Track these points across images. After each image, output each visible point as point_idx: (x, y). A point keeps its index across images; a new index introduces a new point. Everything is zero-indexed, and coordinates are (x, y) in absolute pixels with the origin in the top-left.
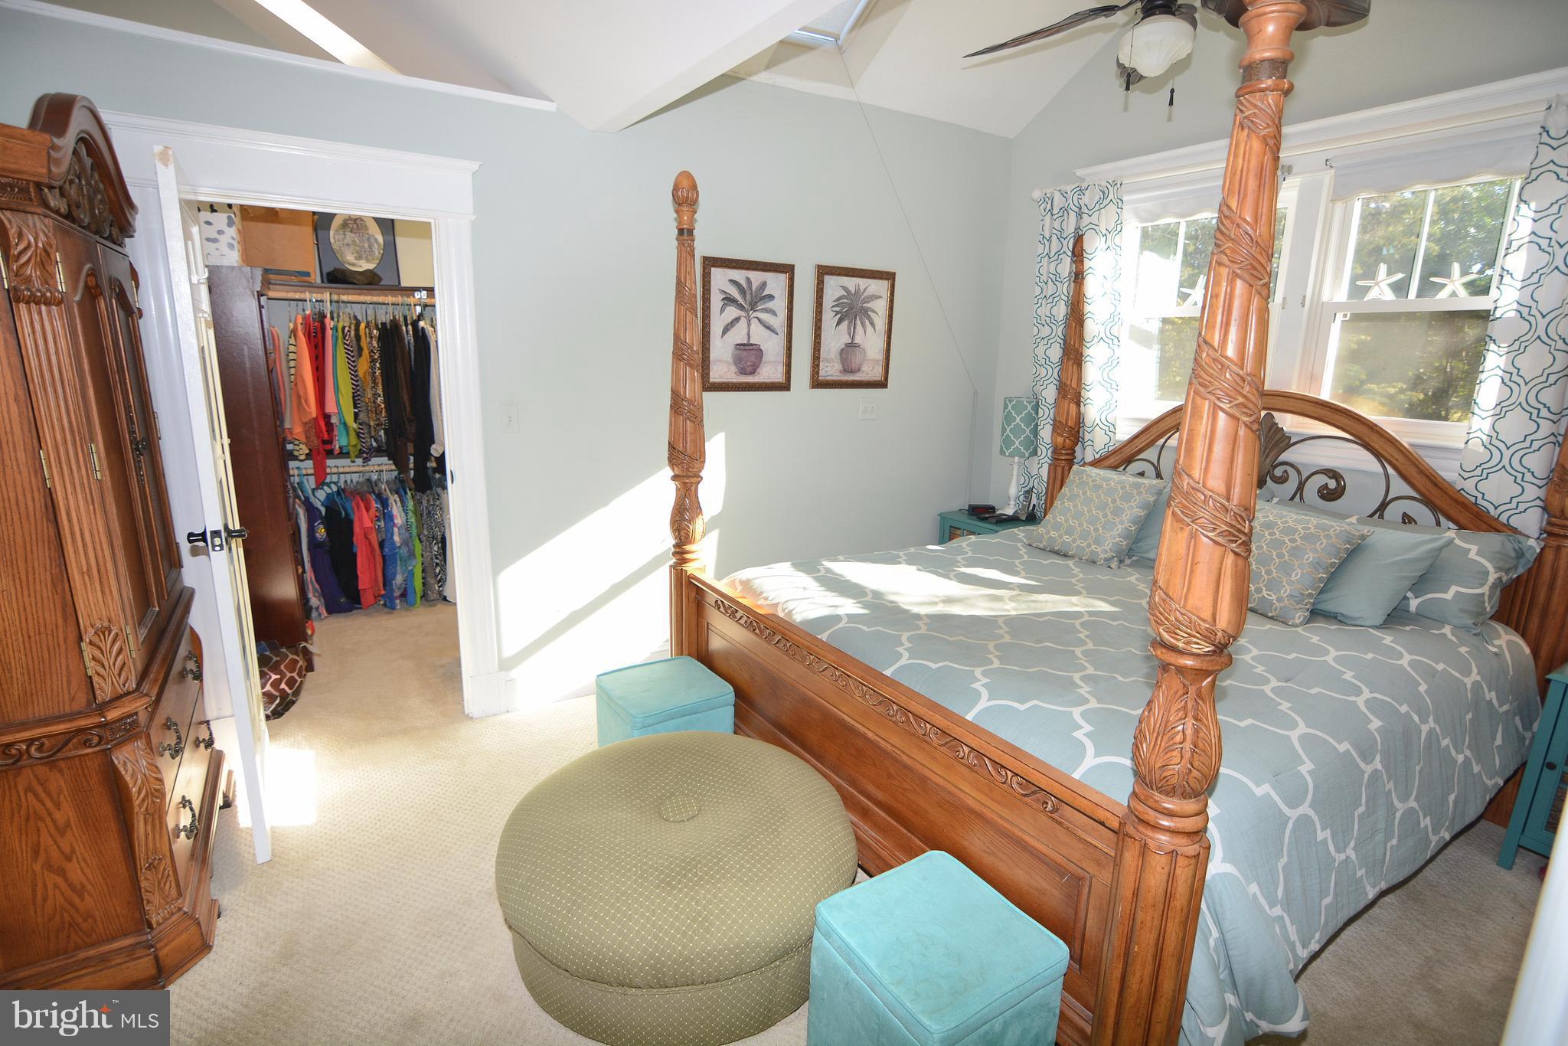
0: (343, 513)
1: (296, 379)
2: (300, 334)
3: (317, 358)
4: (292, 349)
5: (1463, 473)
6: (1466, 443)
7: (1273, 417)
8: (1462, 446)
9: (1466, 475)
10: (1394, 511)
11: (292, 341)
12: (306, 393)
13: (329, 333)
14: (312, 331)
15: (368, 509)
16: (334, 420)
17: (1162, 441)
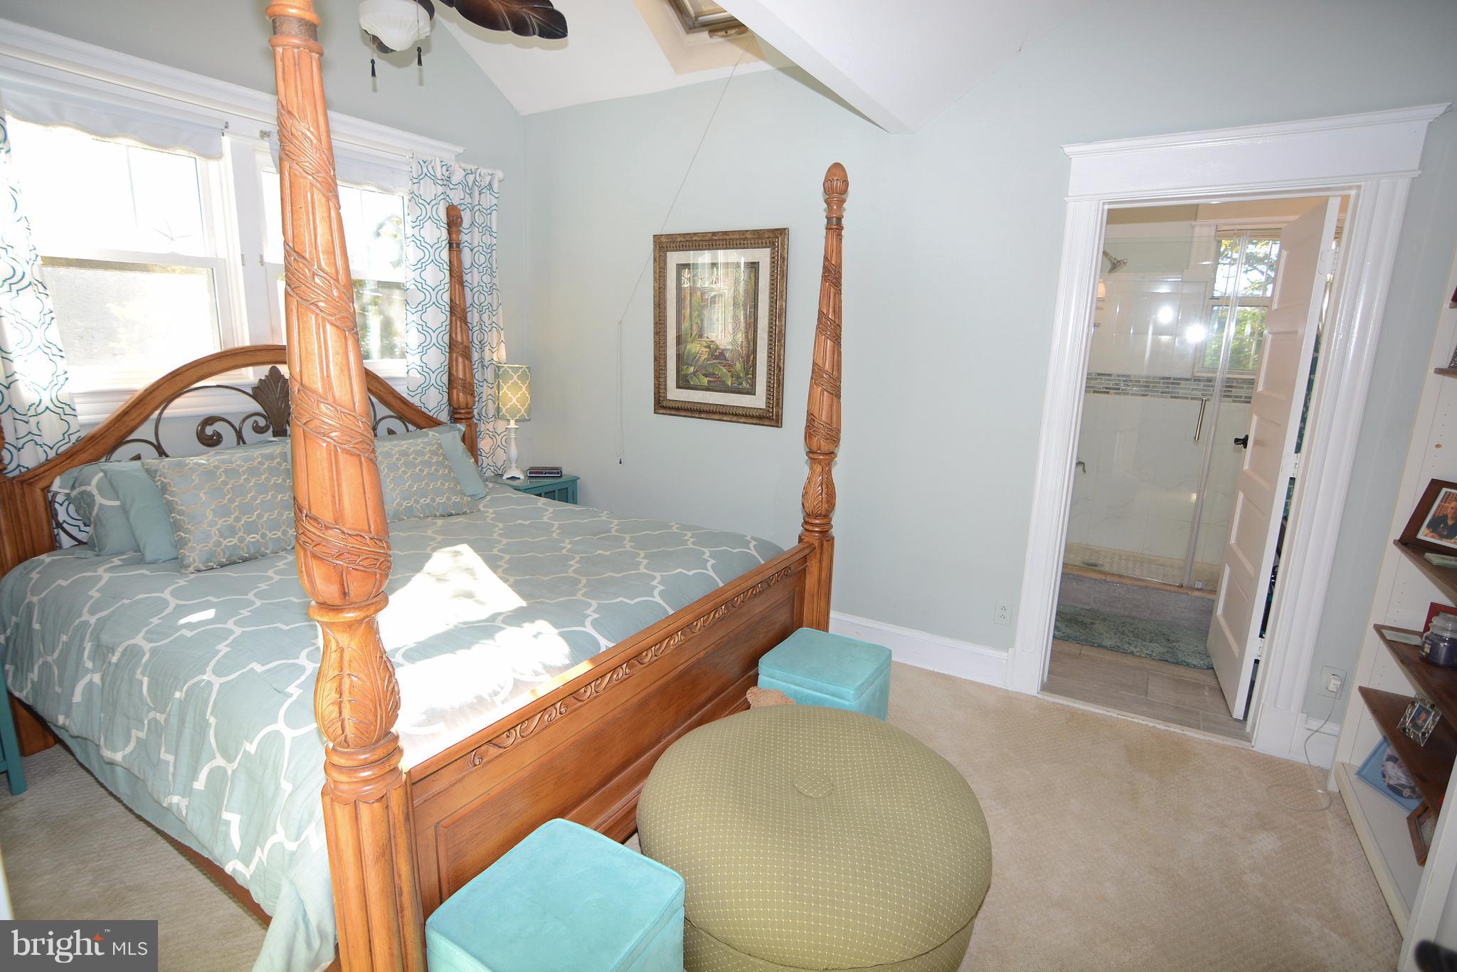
5: (410, 393)
6: (408, 373)
7: (278, 371)
8: (405, 375)
9: (413, 394)
10: (382, 428)
17: (157, 412)
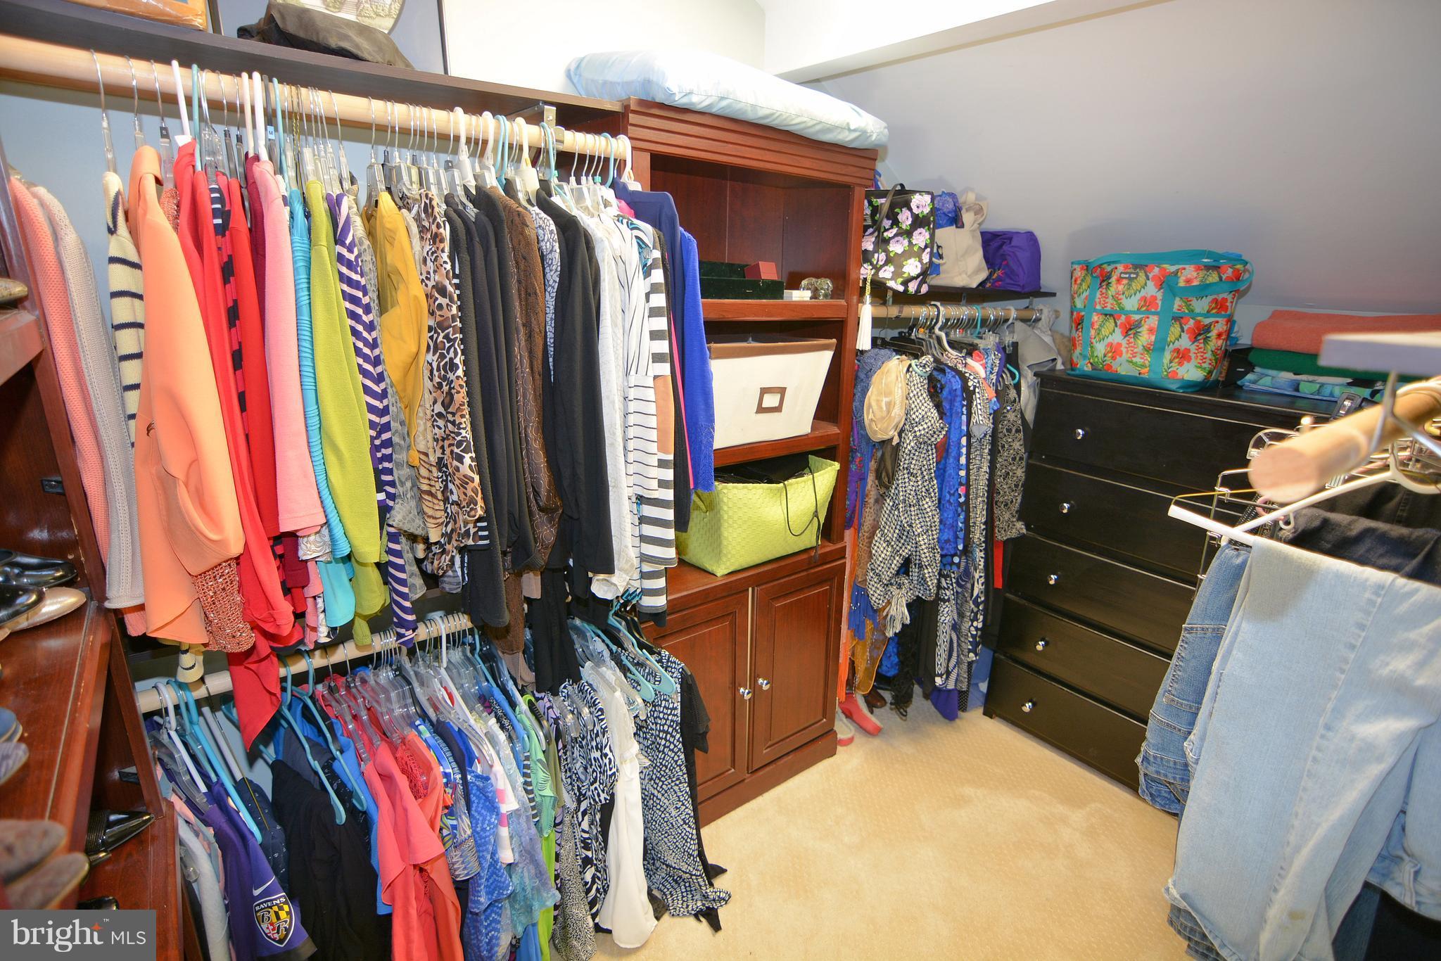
0: (341, 815)
1: (146, 404)
2: (158, 217)
3: (233, 315)
4: (121, 278)
11: (122, 244)
12: (196, 463)
13: (278, 219)
14: (208, 207)
15: (419, 792)
16: (309, 549)
